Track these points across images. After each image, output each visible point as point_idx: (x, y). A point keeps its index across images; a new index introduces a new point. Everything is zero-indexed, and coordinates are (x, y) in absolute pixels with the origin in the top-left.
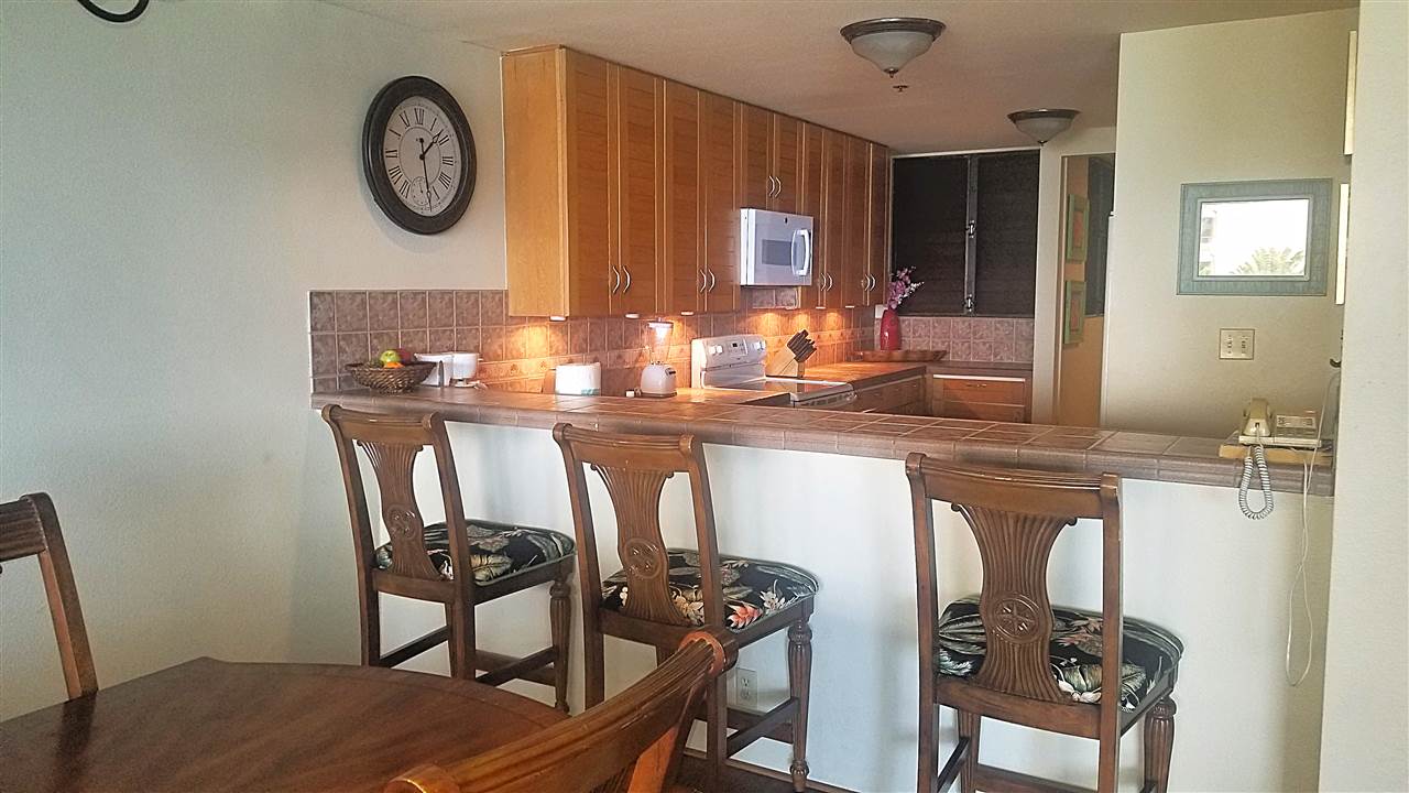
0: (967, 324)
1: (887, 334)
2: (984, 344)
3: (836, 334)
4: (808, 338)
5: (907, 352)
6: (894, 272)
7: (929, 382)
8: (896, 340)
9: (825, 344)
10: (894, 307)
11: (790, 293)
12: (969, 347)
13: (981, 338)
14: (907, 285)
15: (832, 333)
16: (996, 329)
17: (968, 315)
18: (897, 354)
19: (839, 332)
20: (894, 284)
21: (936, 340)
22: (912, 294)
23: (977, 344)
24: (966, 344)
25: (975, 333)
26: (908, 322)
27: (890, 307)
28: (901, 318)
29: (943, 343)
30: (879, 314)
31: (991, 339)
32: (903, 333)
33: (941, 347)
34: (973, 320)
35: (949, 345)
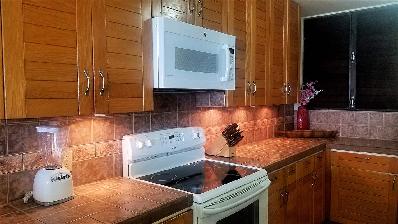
0: (351, 114)
1: (301, 120)
2: (363, 127)
3: (267, 121)
4: (237, 129)
5: (313, 132)
6: (305, 83)
7: (328, 154)
8: (307, 124)
9: (260, 128)
10: (305, 104)
11: (219, 95)
12: (353, 128)
13: (360, 123)
14: (313, 92)
15: (266, 121)
16: (371, 118)
17: (352, 109)
18: (307, 133)
19: (269, 120)
20: (305, 91)
21: (331, 124)
22: (316, 97)
23: (359, 127)
24: (351, 127)
25: (356, 121)
26: (314, 113)
27: (302, 104)
28: (310, 111)
29: (336, 126)
30: (296, 108)
31: (368, 125)
32: (311, 119)
33: (334, 129)
34: (356, 113)
35: (339, 128)
